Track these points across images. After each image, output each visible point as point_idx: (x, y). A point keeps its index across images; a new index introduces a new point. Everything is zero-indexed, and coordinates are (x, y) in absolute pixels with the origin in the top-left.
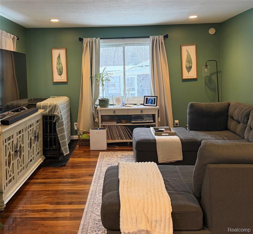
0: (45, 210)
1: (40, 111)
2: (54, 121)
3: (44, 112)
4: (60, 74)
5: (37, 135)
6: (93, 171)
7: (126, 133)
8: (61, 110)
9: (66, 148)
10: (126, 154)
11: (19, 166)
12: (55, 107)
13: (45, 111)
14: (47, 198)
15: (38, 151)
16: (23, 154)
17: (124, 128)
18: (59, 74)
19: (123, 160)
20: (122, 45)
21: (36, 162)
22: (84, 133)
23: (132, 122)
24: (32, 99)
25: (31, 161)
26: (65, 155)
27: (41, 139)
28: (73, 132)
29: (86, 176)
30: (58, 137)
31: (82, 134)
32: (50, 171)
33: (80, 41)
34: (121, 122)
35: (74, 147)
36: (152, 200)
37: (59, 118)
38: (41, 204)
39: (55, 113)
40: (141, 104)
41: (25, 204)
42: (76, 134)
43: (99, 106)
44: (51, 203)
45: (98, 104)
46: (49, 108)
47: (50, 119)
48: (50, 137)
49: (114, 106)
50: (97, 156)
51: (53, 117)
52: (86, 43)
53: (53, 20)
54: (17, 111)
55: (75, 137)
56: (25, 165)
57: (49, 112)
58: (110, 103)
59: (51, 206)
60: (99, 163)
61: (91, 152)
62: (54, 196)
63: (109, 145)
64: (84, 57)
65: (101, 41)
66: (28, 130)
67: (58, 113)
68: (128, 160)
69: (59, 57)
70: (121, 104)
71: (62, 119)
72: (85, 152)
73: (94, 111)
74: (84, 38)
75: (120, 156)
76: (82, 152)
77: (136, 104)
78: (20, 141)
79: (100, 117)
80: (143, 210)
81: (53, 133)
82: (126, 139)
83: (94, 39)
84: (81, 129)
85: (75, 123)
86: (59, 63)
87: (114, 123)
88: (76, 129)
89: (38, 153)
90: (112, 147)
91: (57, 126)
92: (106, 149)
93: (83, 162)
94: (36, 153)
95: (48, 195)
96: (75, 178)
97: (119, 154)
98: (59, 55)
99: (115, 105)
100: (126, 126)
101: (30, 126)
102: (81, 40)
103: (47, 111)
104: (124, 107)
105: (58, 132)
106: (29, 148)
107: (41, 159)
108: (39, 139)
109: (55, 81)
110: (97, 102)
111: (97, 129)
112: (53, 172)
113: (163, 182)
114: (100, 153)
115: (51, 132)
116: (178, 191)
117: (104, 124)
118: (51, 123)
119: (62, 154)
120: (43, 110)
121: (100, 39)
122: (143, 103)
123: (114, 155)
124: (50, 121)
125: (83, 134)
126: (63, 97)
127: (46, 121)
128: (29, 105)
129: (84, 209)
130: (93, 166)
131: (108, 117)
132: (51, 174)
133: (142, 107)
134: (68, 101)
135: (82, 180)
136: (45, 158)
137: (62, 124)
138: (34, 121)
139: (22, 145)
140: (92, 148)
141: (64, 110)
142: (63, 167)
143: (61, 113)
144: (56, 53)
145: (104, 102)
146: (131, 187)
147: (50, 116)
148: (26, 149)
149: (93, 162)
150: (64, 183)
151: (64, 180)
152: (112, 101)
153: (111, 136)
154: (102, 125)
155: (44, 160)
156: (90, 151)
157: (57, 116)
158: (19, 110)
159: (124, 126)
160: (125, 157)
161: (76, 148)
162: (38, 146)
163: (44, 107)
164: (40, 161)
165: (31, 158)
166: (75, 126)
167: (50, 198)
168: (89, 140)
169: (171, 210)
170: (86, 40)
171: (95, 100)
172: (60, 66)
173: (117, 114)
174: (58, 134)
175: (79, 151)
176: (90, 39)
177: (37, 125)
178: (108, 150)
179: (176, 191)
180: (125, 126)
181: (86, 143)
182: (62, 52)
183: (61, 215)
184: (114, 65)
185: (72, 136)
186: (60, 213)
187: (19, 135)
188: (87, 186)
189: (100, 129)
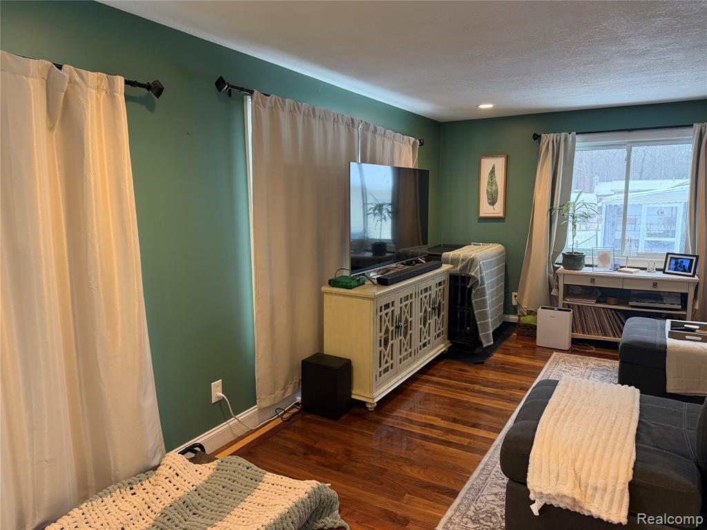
0: (432, 426)
1: (445, 267)
2: (468, 287)
3: (452, 268)
4: (493, 203)
5: (437, 305)
6: (529, 382)
7: (615, 324)
8: (482, 268)
9: (488, 334)
10: (607, 364)
11: (403, 350)
12: (471, 263)
13: (454, 267)
14: (440, 408)
15: (438, 332)
16: (410, 332)
17: (610, 314)
18: (490, 204)
19: (598, 374)
20: (625, 145)
21: (433, 348)
22: (530, 313)
23: (630, 303)
24: (440, 245)
25: (424, 345)
26: (485, 346)
27: (445, 313)
28: (508, 308)
29: (516, 388)
30: (474, 314)
31: (526, 314)
32: (455, 367)
33: (535, 139)
34: (605, 302)
35: (508, 336)
36: (595, 451)
37: (478, 281)
38: (429, 414)
39: (470, 273)
40: (657, 270)
41: (411, 411)
42: (515, 313)
43: (562, 267)
44: (444, 418)
45: (561, 262)
46: (462, 263)
47: (462, 283)
48: (461, 310)
49: (594, 269)
50: (546, 359)
51: (467, 278)
52: (546, 144)
53: (483, 106)
54: (409, 264)
55: (513, 318)
56: (412, 350)
57: (461, 270)
58: (587, 262)
59: (442, 421)
60: (546, 372)
61: (538, 349)
62: (451, 408)
63: (575, 341)
64: (541, 171)
65: (578, 138)
66: (421, 296)
67: (476, 273)
68: (606, 376)
69: (493, 172)
70: (610, 266)
71: (483, 283)
72: (526, 347)
73: (552, 275)
74: (543, 135)
75: (592, 365)
76: (520, 346)
77: (645, 269)
78: (406, 311)
79: (561, 287)
80: (573, 463)
81: (466, 305)
82: (614, 336)
83: (563, 134)
84: (525, 306)
85: (514, 294)
86: (492, 182)
87: (591, 303)
88: (514, 303)
89: (439, 335)
90: (579, 346)
91: (472, 296)
92: (567, 349)
93: (517, 364)
94: (433, 334)
95: (442, 405)
96: (494, 388)
97: (593, 362)
98: (494, 168)
99: (597, 266)
100: (618, 310)
101: (426, 290)
102: (537, 137)
103: (458, 268)
104: (616, 273)
105: (474, 305)
106: (422, 326)
107: (442, 345)
108: (442, 313)
109: (482, 215)
110: (560, 259)
111: (553, 309)
112: (461, 370)
113: (634, 426)
114: (555, 353)
115: (462, 304)
116: (660, 448)
117: (569, 301)
118: (464, 288)
119: (481, 343)
120: (451, 266)
121: (577, 134)
122: (663, 268)
123: (582, 363)
124: (463, 285)
125: (528, 314)
126: (495, 244)
127: (456, 284)
128: (429, 255)
129: (494, 440)
130: (534, 373)
131: (581, 290)
132: (455, 372)
133: (660, 275)
134: (502, 252)
135: (504, 394)
136: (451, 344)
137: (483, 293)
138: (432, 283)
139: (409, 319)
140: (539, 342)
141: (491, 268)
142: (479, 366)
143: (481, 273)
144: (487, 164)
145: (574, 260)
146: (565, 420)
147: (462, 276)
148: (417, 326)
149: (534, 367)
150: (473, 391)
151: (474, 387)
152: (590, 258)
153: (582, 325)
154: (565, 302)
155: (449, 348)
156: (535, 347)
157: (474, 278)
158: (414, 262)
159: (611, 309)
160: (603, 370)
161: (511, 337)
162: (438, 324)
163: (454, 262)
164: (441, 348)
165: (424, 341)
166: (513, 298)
167: (444, 409)
168: (536, 326)
169: (631, 478)
170: (547, 138)
171: (556, 254)
172: (494, 187)
173: (598, 284)
174: (475, 309)
175: (517, 343)
176: (555, 135)
177: (437, 289)
178: (571, 351)
179: (657, 447)
180: (615, 310)
181: (530, 331)
182: (499, 163)
183: (454, 439)
184: (640, 179)
185: (506, 316)
186: (454, 437)
187: (404, 303)
188: (512, 405)
189: (560, 310)
